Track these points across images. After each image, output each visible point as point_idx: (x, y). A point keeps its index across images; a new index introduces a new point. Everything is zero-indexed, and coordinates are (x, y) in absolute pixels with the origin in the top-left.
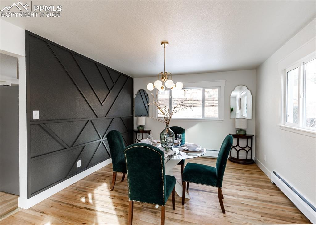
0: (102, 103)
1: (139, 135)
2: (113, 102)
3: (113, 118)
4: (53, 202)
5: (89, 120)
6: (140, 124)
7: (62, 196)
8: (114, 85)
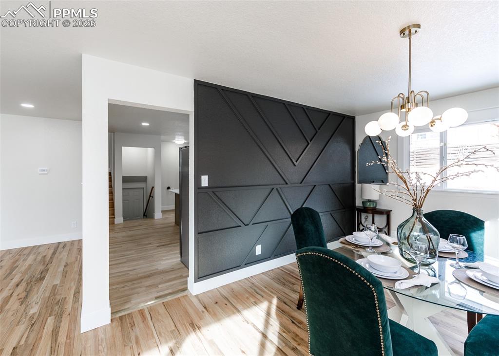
0: (294, 162)
1: (367, 217)
2: (314, 159)
3: (315, 186)
4: (220, 296)
5: (273, 188)
6: (367, 197)
7: (233, 291)
8: (317, 132)
